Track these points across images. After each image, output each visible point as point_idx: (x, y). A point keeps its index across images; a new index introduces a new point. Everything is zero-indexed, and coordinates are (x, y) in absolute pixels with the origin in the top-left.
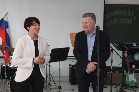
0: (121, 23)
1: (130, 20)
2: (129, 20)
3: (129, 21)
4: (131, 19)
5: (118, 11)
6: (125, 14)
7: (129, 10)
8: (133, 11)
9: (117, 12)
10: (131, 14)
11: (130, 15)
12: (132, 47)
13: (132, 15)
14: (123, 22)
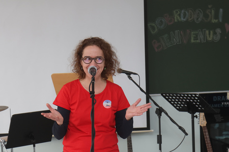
0: (192, 41)
1: (215, 33)
2: (211, 32)
3: (211, 36)
4: (219, 31)
5: (183, 11)
6: (199, 19)
7: (210, 6)
8: (221, 10)
9: (180, 15)
10: (216, 17)
11: (214, 21)
12: (224, 101)
13: (221, 20)
14: (196, 38)
